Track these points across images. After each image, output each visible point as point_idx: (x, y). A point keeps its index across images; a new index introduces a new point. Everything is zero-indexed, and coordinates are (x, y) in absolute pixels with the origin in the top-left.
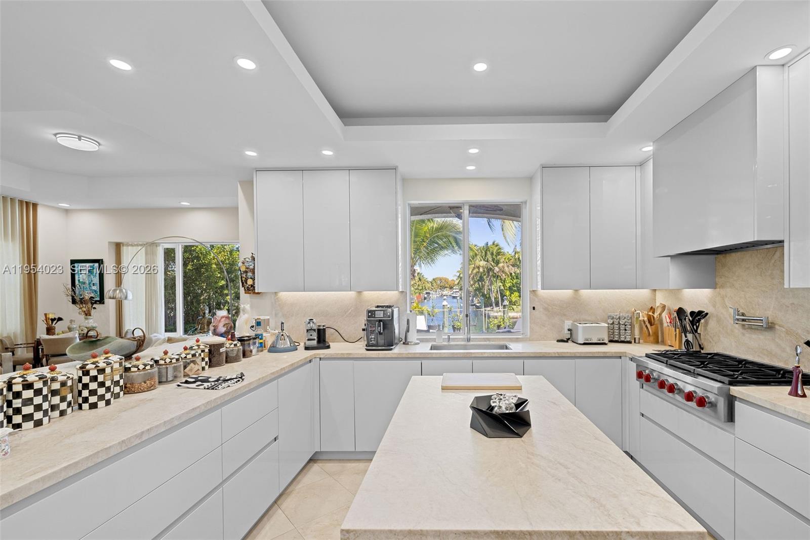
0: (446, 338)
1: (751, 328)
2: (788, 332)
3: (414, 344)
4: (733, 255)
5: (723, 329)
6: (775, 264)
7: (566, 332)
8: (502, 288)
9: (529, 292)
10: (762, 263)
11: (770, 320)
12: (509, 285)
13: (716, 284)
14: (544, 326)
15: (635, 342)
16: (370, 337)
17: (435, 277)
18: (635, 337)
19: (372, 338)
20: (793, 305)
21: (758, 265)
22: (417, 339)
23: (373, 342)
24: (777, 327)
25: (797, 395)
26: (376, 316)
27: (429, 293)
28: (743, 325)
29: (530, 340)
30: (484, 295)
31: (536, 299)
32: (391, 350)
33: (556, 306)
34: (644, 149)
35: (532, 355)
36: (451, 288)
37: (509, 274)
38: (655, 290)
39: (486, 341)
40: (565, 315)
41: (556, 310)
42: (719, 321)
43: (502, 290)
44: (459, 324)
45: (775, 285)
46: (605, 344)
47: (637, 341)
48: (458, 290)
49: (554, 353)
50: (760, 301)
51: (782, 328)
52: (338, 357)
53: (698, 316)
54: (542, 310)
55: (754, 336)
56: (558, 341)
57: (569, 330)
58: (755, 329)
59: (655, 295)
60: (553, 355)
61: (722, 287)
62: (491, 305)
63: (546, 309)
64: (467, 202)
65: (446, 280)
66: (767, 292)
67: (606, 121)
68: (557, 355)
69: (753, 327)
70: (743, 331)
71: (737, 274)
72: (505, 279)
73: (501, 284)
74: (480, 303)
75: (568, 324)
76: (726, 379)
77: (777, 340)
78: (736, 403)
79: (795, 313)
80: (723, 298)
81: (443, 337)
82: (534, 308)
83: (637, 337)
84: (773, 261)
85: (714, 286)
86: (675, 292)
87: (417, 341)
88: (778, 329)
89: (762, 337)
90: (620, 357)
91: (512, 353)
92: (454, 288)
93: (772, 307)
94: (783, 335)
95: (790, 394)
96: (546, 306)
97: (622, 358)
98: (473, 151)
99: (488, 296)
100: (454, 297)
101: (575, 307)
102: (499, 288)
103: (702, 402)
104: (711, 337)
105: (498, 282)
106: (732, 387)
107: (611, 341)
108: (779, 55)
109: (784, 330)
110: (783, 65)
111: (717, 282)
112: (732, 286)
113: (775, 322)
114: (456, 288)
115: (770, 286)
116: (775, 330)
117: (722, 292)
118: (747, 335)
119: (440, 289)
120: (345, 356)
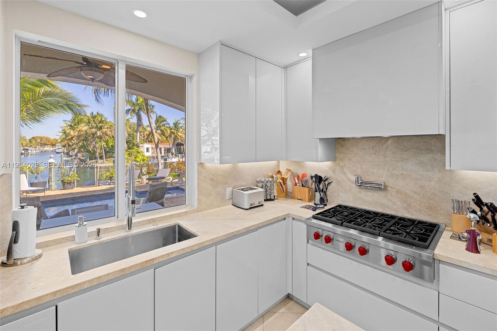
2: (398, 192)
5: (342, 188)
6: (387, 148)
8: (105, 146)
10: (376, 146)
12: (111, 144)
14: (210, 196)
15: (274, 199)
17: (34, 136)
18: (275, 195)
20: (403, 175)
21: (373, 147)
24: (389, 188)
27: (28, 150)
28: (361, 186)
29: (197, 212)
30: (88, 151)
31: (204, 171)
33: (220, 176)
35: (224, 238)
36: (53, 145)
37: (111, 136)
40: (226, 183)
41: (220, 180)
43: (105, 147)
44: (69, 179)
45: (387, 161)
46: (262, 205)
48: (61, 147)
50: (375, 171)
51: (393, 190)
54: (208, 180)
55: (370, 194)
58: (371, 189)
61: (341, 160)
62: (96, 158)
63: (212, 180)
65: (47, 139)
66: (380, 165)
67: (296, 15)
69: (368, 188)
70: (360, 190)
71: (354, 152)
72: (108, 140)
73: (104, 143)
74: (84, 157)
75: (229, 190)
77: (389, 197)
79: (404, 180)
80: (342, 167)
84: (385, 146)
88: (389, 190)
89: (376, 194)
90: (285, 219)
92: (57, 145)
93: (385, 175)
94: (394, 194)
96: (212, 177)
99: (92, 152)
100: (57, 153)
101: (234, 175)
102: (103, 146)
104: (331, 193)
105: (102, 142)
109: (395, 190)
111: (337, 157)
112: (350, 160)
113: (387, 185)
114: (59, 146)
115: (383, 161)
116: (387, 190)
117: (342, 164)
118: (363, 193)
119: (40, 146)
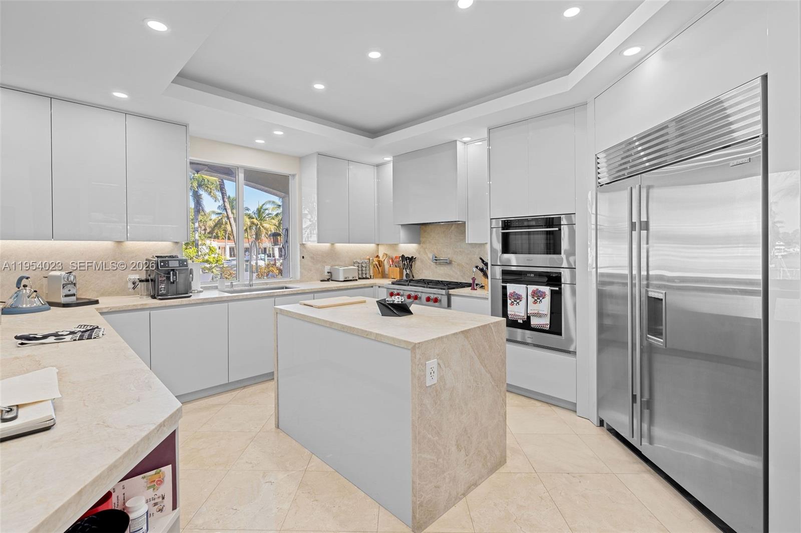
0: (228, 285)
1: (440, 264)
2: (458, 265)
3: (197, 292)
4: (430, 226)
5: (425, 265)
7: (326, 274)
9: (299, 245)
10: (445, 231)
11: (451, 259)
13: (420, 242)
14: (311, 271)
15: (371, 278)
16: (160, 287)
18: (370, 275)
19: (162, 288)
20: (461, 252)
21: (443, 232)
22: (201, 288)
23: (163, 292)
24: (453, 262)
25: (474, 289)
26: (170, 266)
28: (436, 262)
29: (300, 282)
31: (305, 251)
32: (189, 297)
33: (319, 255)
34: (385, 159)
35: (319, 290)
38: (378, 245)
39: (264, 285)
40: (325, 262)
41: (317, 258)
42: (422, 261)
45: (452, 242)
46: (356, 280)
47: (372, 277)
49: (335, 287)
50: (445, 250)
51: (456, 263)
52: (130, 309)
53: (411, 259)
54: (308, 258)
55: (442, 268)
56: (321, 281)
57: (328, 273)
58: (442, 264)
59: (378, 248)
60: (334, 289)
61: (424, 243)
63: (312, 258)
64: (242, 167)
66: (448, 245)
67: (373, 138)
68: (336, 289)
70: (436, 266)
71: (432, 237)
75: (327, 268)
76: (446, 287)
77: (454, 269)
78: (452, 297)
79: (461, 255)
80: (425, 249)
81: (226, 284)
82: (303, 257)
83: (372, 275)
85: (419, 243)
86: (394, 246)
87: (201, 290)
89: (445, 268)
90: (372, 287)
91: (299, 290)
93: (451, 253)
94: (456, 266)
95: (471, 289)
96: (312, 255)
97: (374, 287)
98: (279, 133)
101: (332, 255)
103: (436, 300)
104: (418, 270)
106: (450, 290)
107: (359, 278)
108: (466, 139)
110: (465, 143)
111: (421, 240)
112: (430, 242)
115: (450, 242)
116: (452, 264)
117: (424, 245)
118: (438, 268)
120: (139, 308)
